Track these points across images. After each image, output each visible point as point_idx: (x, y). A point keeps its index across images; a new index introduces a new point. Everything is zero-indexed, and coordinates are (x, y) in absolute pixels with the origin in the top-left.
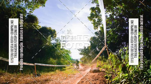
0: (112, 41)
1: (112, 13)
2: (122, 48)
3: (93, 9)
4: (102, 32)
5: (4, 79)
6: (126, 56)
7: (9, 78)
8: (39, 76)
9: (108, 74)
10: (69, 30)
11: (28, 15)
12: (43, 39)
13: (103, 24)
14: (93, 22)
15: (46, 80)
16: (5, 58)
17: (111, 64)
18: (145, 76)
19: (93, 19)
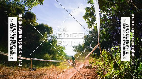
0: (104, 40)
1: (105, 14)
2: (114, 47)
3: (88, 9)
4: (95, 31)
5: (2, 71)
6: (117, 54)
7: (6, 71)
8: (35, 70)
9: (100, 70)
10: (64, 28)
11: (27, 12)
12: (40, 35)
13: (96, 24)
14: (87, 22)
15: (41, 74)
16: (3, 52)
17: (103, 62)
18: (134, 74)
19: (88, 18)
